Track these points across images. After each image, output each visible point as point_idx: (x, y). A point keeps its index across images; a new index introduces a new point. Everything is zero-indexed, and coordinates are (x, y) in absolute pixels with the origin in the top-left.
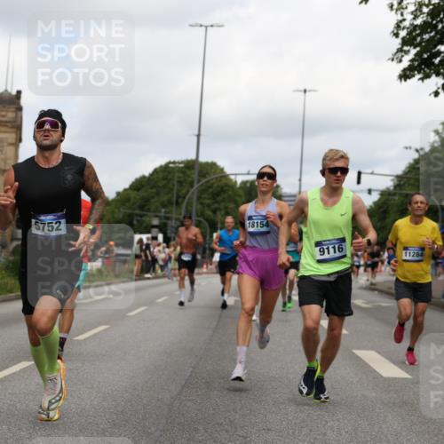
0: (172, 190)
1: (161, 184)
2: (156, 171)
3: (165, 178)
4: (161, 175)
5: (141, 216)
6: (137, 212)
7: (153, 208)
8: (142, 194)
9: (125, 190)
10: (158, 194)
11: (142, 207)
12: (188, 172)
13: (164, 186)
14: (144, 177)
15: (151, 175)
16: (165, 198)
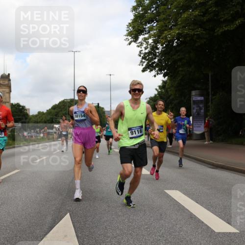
0: (66, 109)
1: (62, 107)
2: (60, 103)
3: (64, 105)
4: (62, 104)
5: (56, 118)
6: (55, 117)
7: (60, 116)
8: (56, 110)
9: (50, 109)
10: (61, 111)
11: (56, 115)
12: (72, 103)
13: (64, 108)
14: (56, 105)
15: (59, 104)
16: (64, 112)
